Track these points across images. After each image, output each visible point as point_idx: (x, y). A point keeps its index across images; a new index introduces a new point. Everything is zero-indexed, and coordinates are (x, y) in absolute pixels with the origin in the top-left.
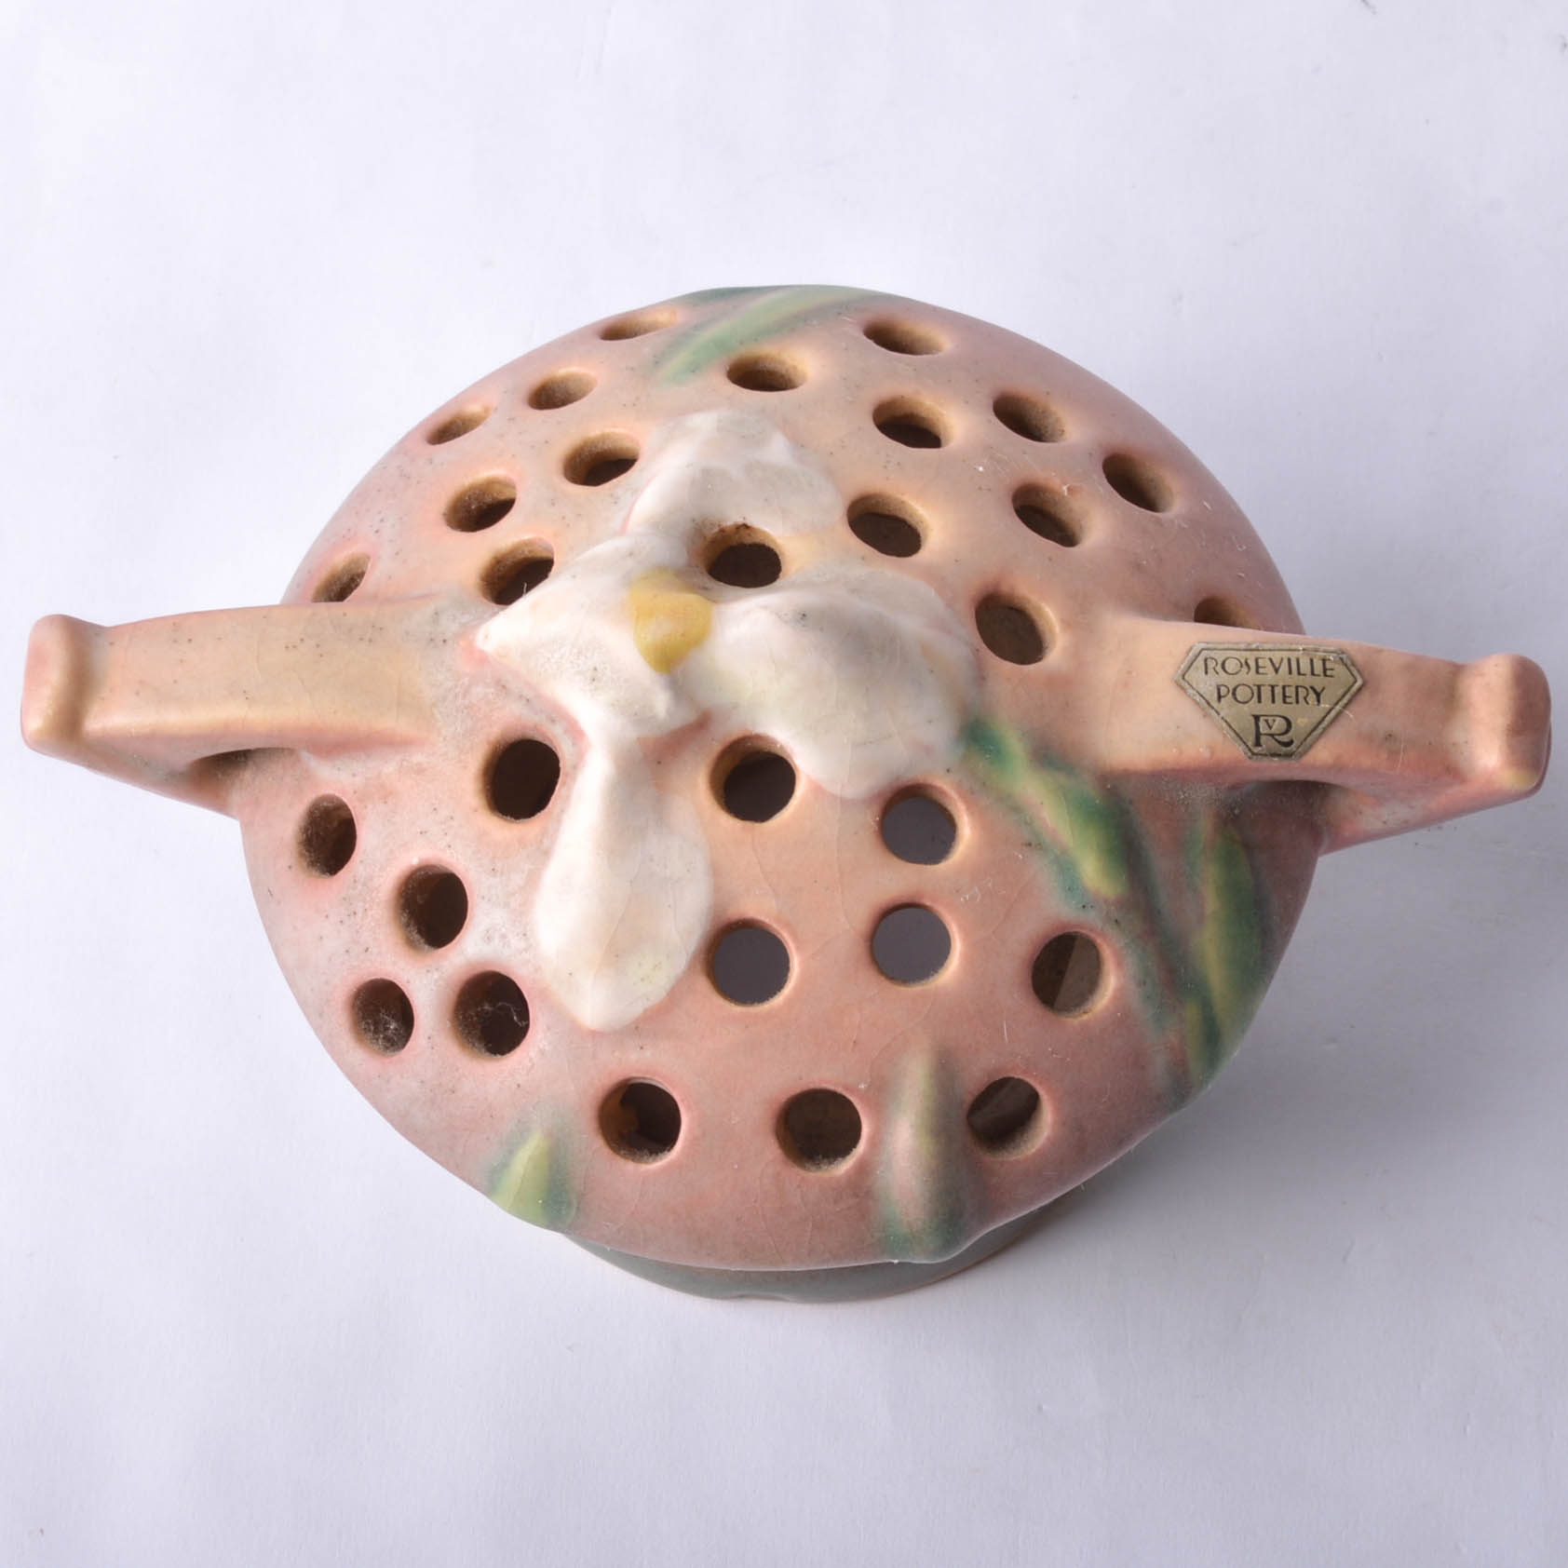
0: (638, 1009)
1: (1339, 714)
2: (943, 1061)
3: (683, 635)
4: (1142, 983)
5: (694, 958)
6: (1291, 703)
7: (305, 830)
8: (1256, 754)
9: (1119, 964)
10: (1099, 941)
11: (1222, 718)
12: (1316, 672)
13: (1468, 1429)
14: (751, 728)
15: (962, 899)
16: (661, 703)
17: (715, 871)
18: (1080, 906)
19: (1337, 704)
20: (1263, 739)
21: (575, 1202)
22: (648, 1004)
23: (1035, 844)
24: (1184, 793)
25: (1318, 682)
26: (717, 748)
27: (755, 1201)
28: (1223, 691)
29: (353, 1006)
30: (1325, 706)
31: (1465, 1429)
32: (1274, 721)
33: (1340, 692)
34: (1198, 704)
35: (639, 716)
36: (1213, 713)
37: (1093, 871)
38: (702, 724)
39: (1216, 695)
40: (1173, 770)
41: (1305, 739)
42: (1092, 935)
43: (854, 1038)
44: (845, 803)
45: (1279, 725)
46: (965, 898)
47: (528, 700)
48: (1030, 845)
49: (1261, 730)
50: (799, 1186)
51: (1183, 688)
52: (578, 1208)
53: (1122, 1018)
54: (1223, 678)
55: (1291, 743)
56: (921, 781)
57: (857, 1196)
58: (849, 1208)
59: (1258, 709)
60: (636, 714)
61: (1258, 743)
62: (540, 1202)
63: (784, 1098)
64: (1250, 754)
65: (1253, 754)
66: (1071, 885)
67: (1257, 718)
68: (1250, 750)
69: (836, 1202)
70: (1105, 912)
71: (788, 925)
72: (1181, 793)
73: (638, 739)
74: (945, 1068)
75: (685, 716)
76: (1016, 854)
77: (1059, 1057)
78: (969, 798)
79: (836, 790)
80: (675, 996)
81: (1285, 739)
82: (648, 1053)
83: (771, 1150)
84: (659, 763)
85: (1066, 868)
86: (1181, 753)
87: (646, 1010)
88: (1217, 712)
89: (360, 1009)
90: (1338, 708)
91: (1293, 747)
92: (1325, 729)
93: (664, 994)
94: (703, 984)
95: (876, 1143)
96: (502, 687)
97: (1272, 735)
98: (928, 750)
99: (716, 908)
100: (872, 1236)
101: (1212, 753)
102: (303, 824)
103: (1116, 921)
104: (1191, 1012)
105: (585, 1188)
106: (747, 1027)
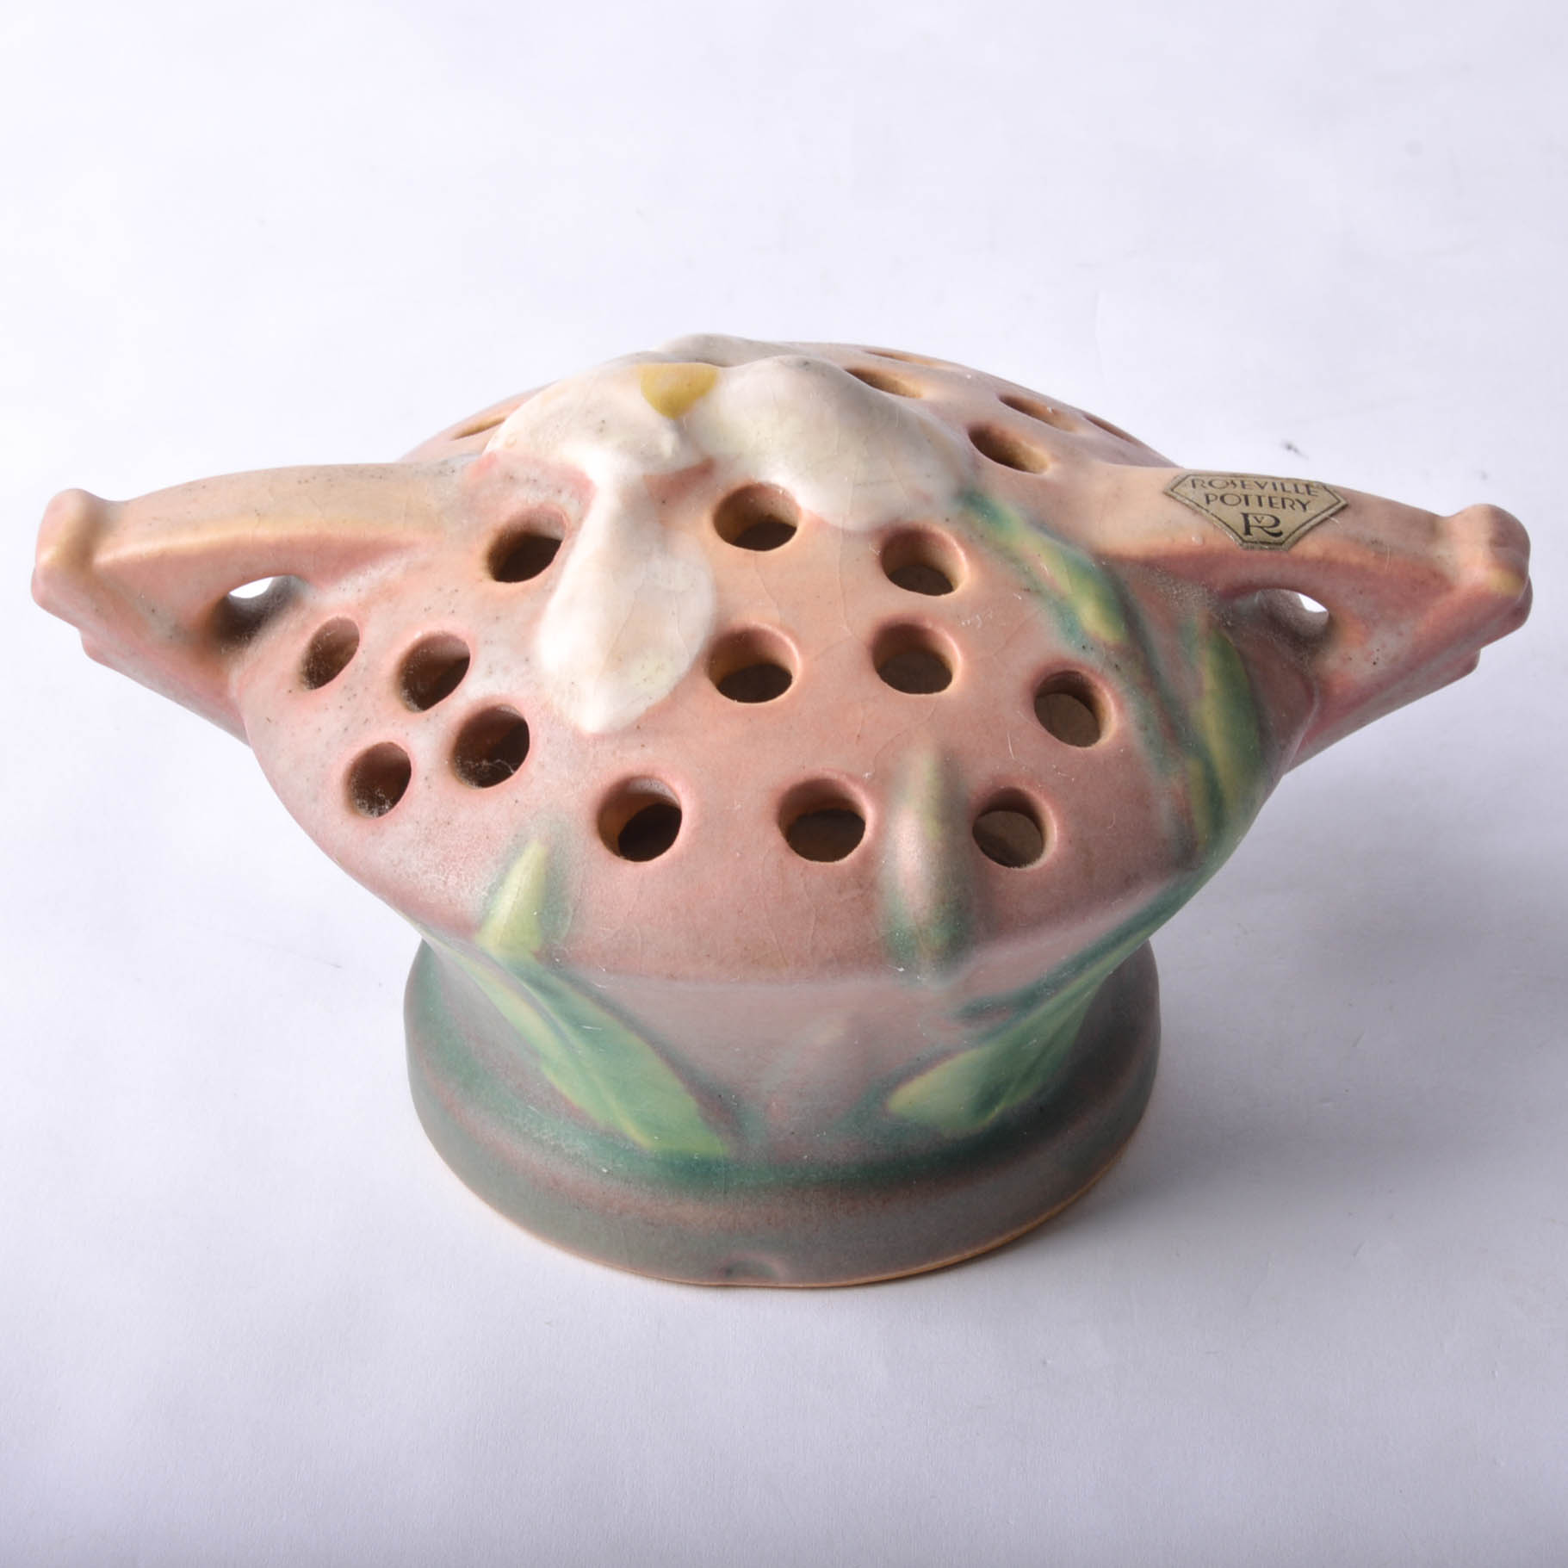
0: (640, 708)
1: (1326, 519)
2: (948, 759)
3: (689, 385)
4: (1144, 728)
5: (697, 660)
6: (1278, 508)
7: (307, 663)
8: (1247, 542)
9: (1120, 707)
10: (1100, 684)
11: (1212, 514)
12: (1300, 490)
13: (1496, 1374)
14: (753, 477)
15: (963, 623)
16: (667, 443)
17: (719, 588)
18: (1081, 646)
19: (1323, 512)
20: (1252, 530)
21: (571, 910)
22: (650, 703)
23: (1034, 590)
24: (1177, 589)
25: (1304, 499)
26: (720, 494)
27: (758, 891)
28: (1211, 497)
29: (349, 783)
30: (1311, 511)
31: (1493, 1372)
32: (1263, 518)
33: (1325, 507)
34: (1187, 505)
35: (646, 455)
36: (1204, 512)
37: (1091, 616)
38: (705, 469)
39: (1205, 500)
40: (1166, 558)
41: (1294, 532)
42: (1092, 678)
43: (858, 732)
44: (847, 535)
45: (1268, 521)
46: (966, 623)
47: (535, 481)
48: (1028, 590)
49: (1251, 523)
50: (802, 875)
51: (1174, 498)
52: (573, 917)
53: (1125, 756)
54: (1210, 490)
55: (1280, 534)
56: (921, 527)
57: (861, 886)
58: (854, 899)
59: (1246, 510)
60: (642, 453)
61: (1248, 532)
62: (535, 913)
63: (787, 787)
64: (1240, 541)
65: (1244, 541)
66: (1071, 626)
67: (1246, 516)
68: (1241, 538)
69: (840, 892)
70: (1105, 655)
71: (790, 632)
72: (1174, 588)
73: (645, 476)
74: (950, 768)
75: (689, 459)
76: (1015, 595)
77: (1064, 775)
78: (968, 545)
79: (839, 523)
80: (677, 695)
81: (1275, 530)
82: (649, 751)
83: (775, 839)
84: (664, 502)
85: (1064, 612)
86: (1173, 541)
87: (648, 709)
88: (1207, 511)
89: (356, 787)
90: (1324, 515)
91: (1282, 538)
92: (1312, 528)
93: (668, 692)
94: (707, 687)
95: (881, 832)
96: (510, 478)
97: (1262, 527)
98: (927, 499)
99: (720, 617)
100: (877, 932)
101: (1204, 541)
102: (305, 657)
103: (1117, 666)
104: (1193, 767)
105: (581, 894)
106: (750, 720)
